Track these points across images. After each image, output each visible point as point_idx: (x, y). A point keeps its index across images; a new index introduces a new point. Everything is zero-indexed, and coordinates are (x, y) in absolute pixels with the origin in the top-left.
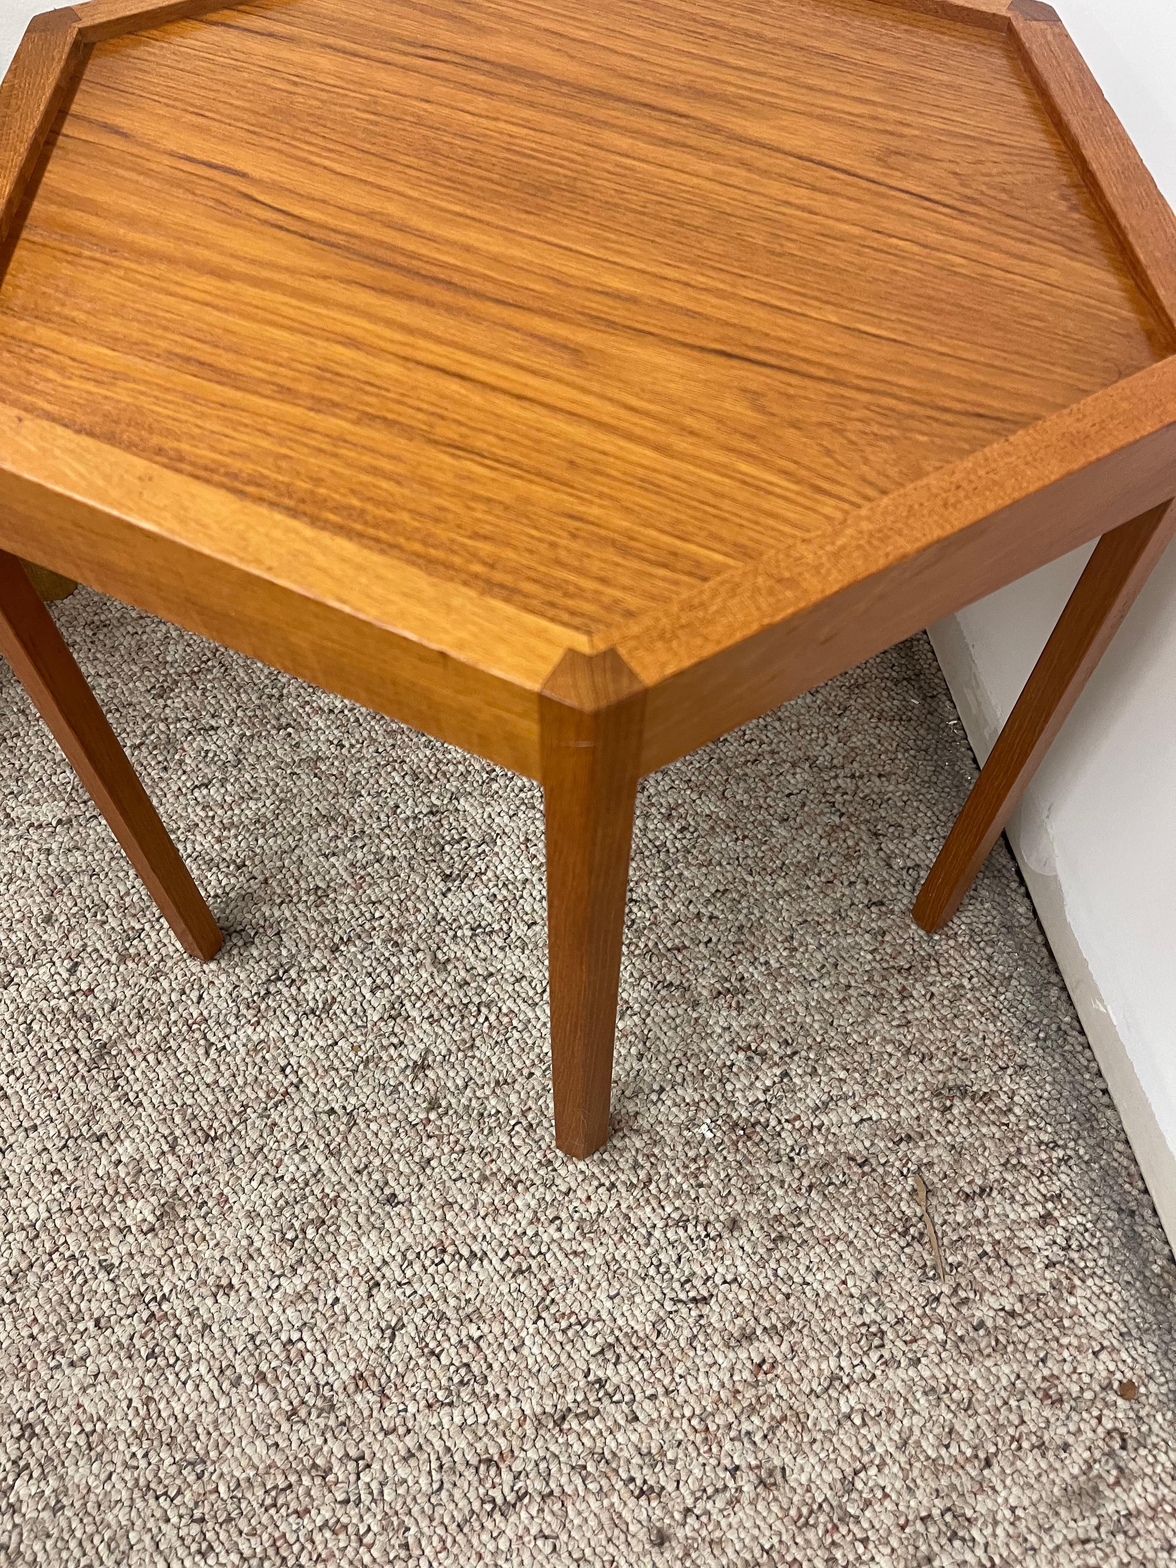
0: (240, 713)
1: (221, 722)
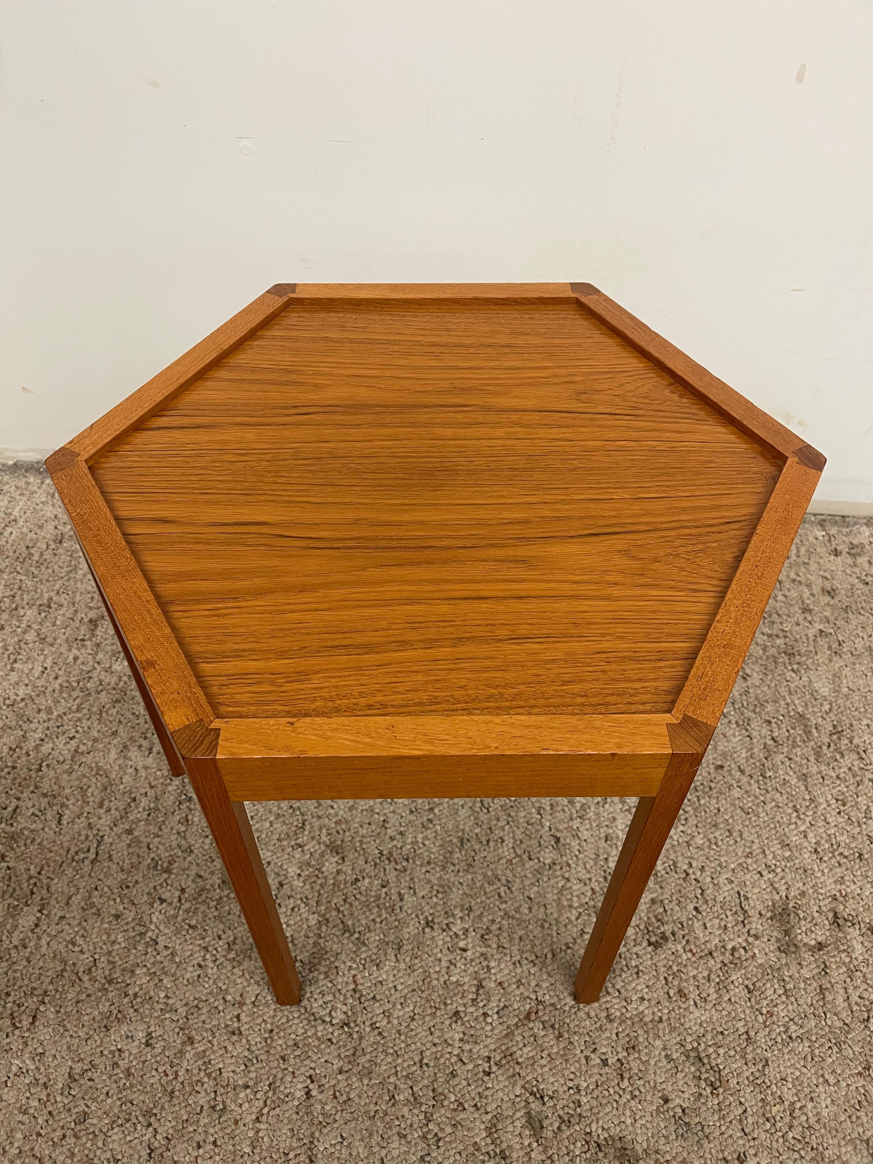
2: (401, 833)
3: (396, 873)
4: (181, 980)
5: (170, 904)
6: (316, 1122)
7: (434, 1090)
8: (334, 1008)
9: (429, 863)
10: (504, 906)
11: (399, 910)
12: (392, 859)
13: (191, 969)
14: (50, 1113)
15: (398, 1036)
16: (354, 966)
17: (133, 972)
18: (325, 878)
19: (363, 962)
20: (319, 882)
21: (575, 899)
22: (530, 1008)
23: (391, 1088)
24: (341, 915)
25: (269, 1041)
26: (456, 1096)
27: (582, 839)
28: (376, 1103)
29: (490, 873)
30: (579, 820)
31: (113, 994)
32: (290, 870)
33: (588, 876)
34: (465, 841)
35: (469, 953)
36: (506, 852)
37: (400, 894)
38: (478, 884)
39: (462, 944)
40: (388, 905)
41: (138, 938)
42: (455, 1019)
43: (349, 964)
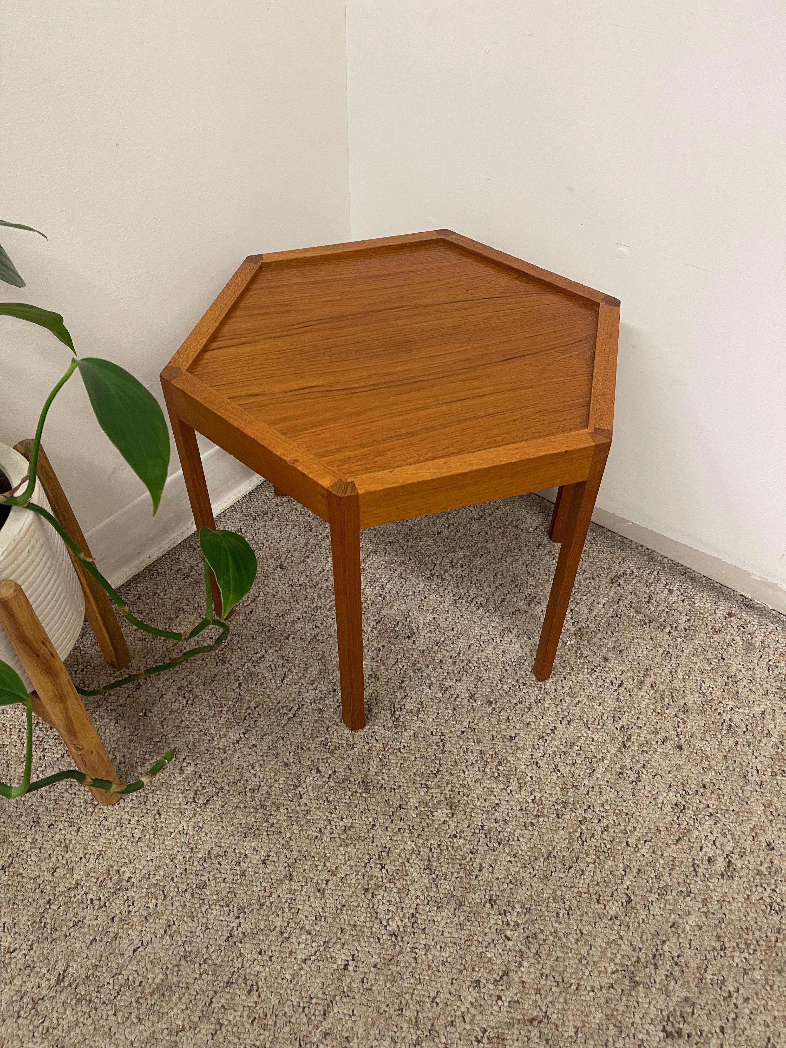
0: (265, 645)
1: (262, 653)
2: (505, 821)
3: (486, 848)
4: (304, 832)
5: (322, 776)
6: (341, 989)
7: (433, 1025)
8: (393, 918)
9: (515, 856)
10: (557, 925)
11: (474, 877)
12: (488, 836)
13: (314, 829)
14: (186, 869)
15: (427, 968)
16: (422, 897)
17: (278, 808)
18: (433, 821)
19: (429, 898)
20: (428, 821)
21: (620, 957)
22: (537, 1016)
23: (404, 1002)
24: (430, 854)
25: (339, 912)
26: (446, 1040)
27: (652, 912)
28: (388, 1005)
29: (559, 893)
30: (657, 896)
31: (259, 815)
32: (412, 800)
33: (641, 945)
34: (552, 856)
35: (510, 943)
36: (581, 884)
37: (481, 865)
38: (545, 896)
39: (509, 933)
40: (468, 868)
41: (292, 787)
42: (474, 985)
43: (419, 893)
